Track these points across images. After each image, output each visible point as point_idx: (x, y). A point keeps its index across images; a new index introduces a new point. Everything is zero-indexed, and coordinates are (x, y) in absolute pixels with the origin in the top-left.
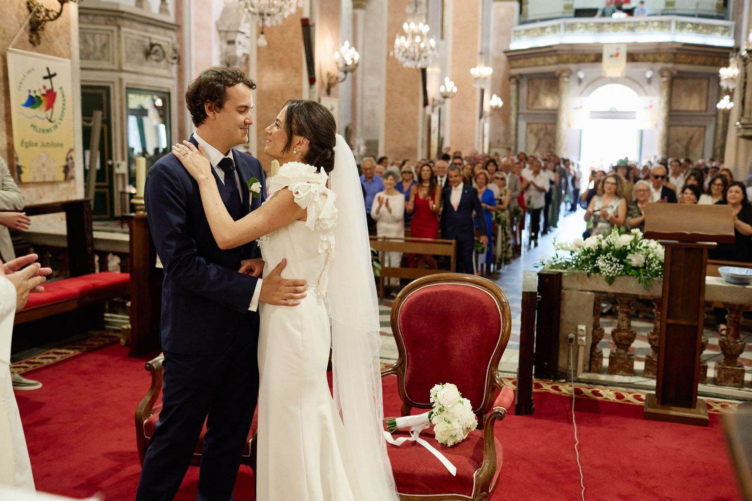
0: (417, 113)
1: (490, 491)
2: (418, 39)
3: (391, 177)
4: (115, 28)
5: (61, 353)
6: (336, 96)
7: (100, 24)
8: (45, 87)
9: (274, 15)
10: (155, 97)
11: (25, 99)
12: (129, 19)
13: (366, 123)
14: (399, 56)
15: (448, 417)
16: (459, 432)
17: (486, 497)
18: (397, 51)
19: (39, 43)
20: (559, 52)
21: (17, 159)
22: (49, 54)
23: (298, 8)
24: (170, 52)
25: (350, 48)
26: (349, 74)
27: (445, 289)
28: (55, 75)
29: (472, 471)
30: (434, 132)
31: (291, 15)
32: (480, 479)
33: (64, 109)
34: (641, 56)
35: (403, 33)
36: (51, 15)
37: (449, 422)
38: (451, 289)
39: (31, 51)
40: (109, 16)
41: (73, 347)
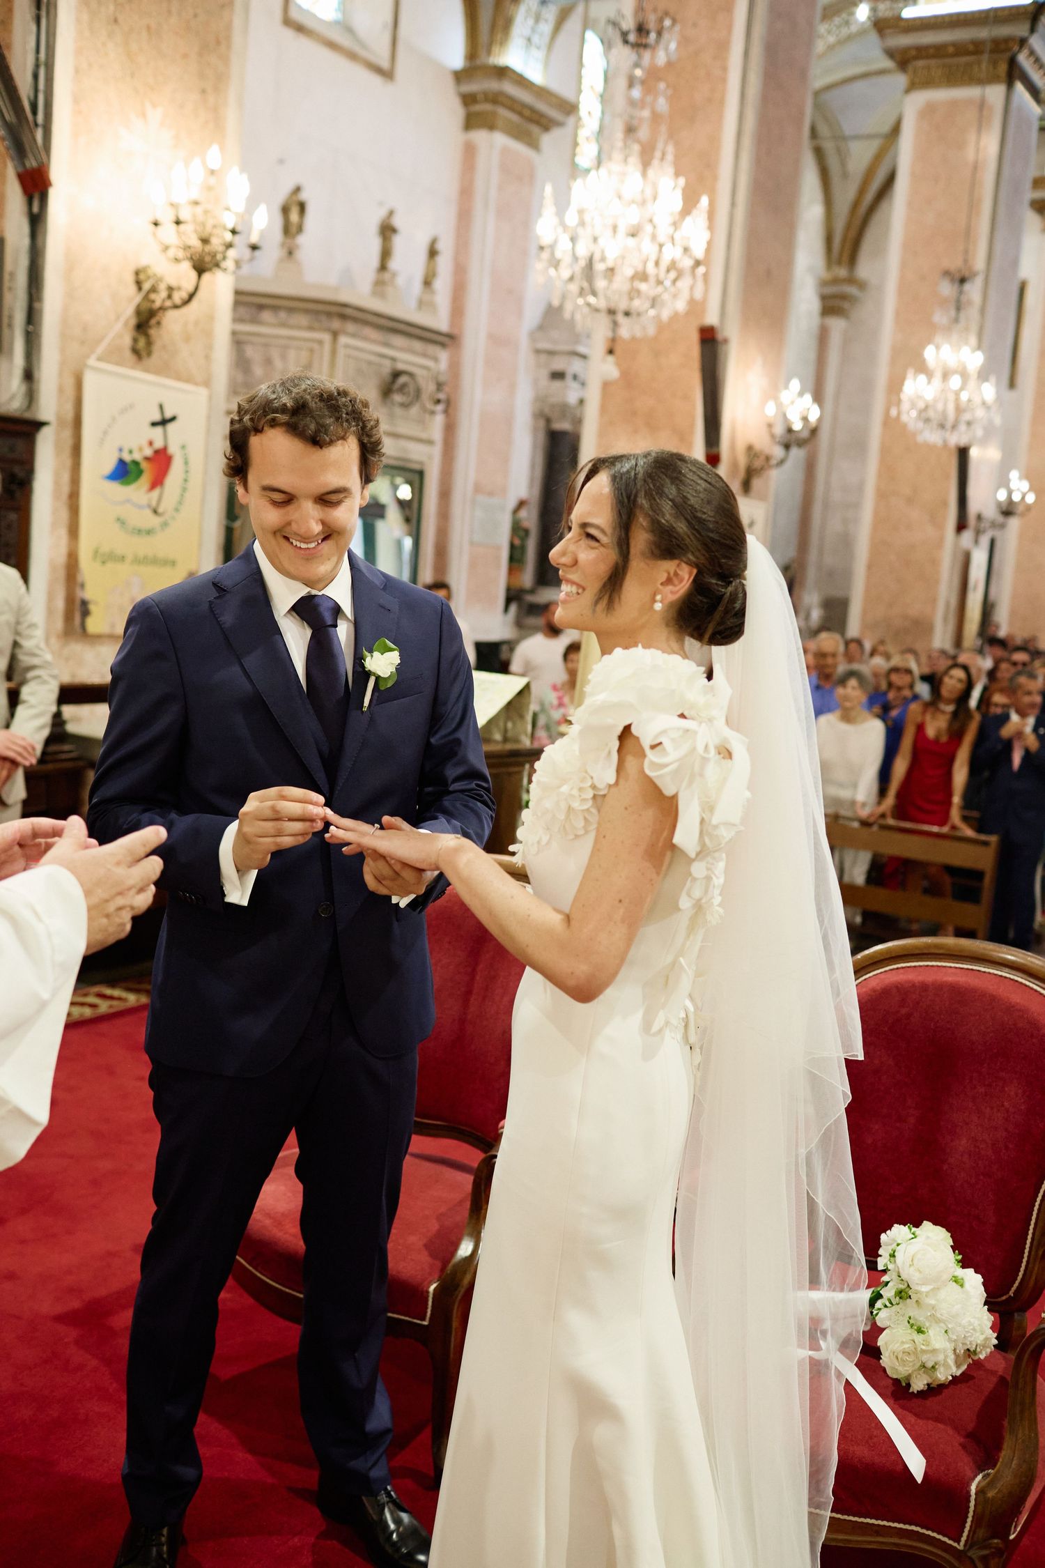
0: (940, 543)
1: (1012, 1537)
2: (955, 382)
3: (853, 682)
4: (326, 337)
5: (111, 998)
6: (762, 498)
7: (299, 328)
8: (151, 443)
9: (639, 314)
10: (399, 480)
11: (110, 465)
12: (355, 320)
13: (829, 560)
14: (909, 416)
15: (920, 1316)
16: (945, 1360)
17: (999, 1552)
18: (905, 406)
19: (149, 354)
21: (82, 586)
22: (168, 377)
23: (692, 302)
24: (429, 388)
25: (801, 394)
26: (795, 451)
27: (950, 979)
28: (173, 419)
29: (969, 1473)
30: (975, 588)
31: (675, 317)
32: (986, 1500)
33: (184, 489)
35: (922, 368)
36: (178, 297)
37: (920, 1331)
38: (961, 979)
39: (133, 368)
40: (317, 313)
41: (137, 986)
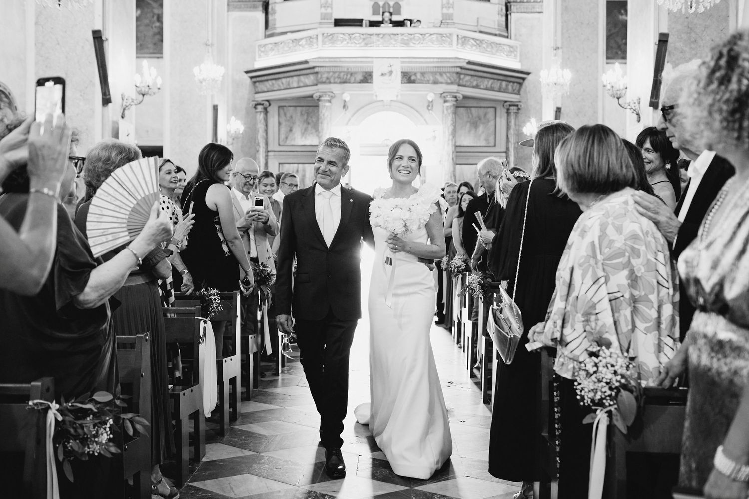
20: (316, 70)
34: (419, 76)
